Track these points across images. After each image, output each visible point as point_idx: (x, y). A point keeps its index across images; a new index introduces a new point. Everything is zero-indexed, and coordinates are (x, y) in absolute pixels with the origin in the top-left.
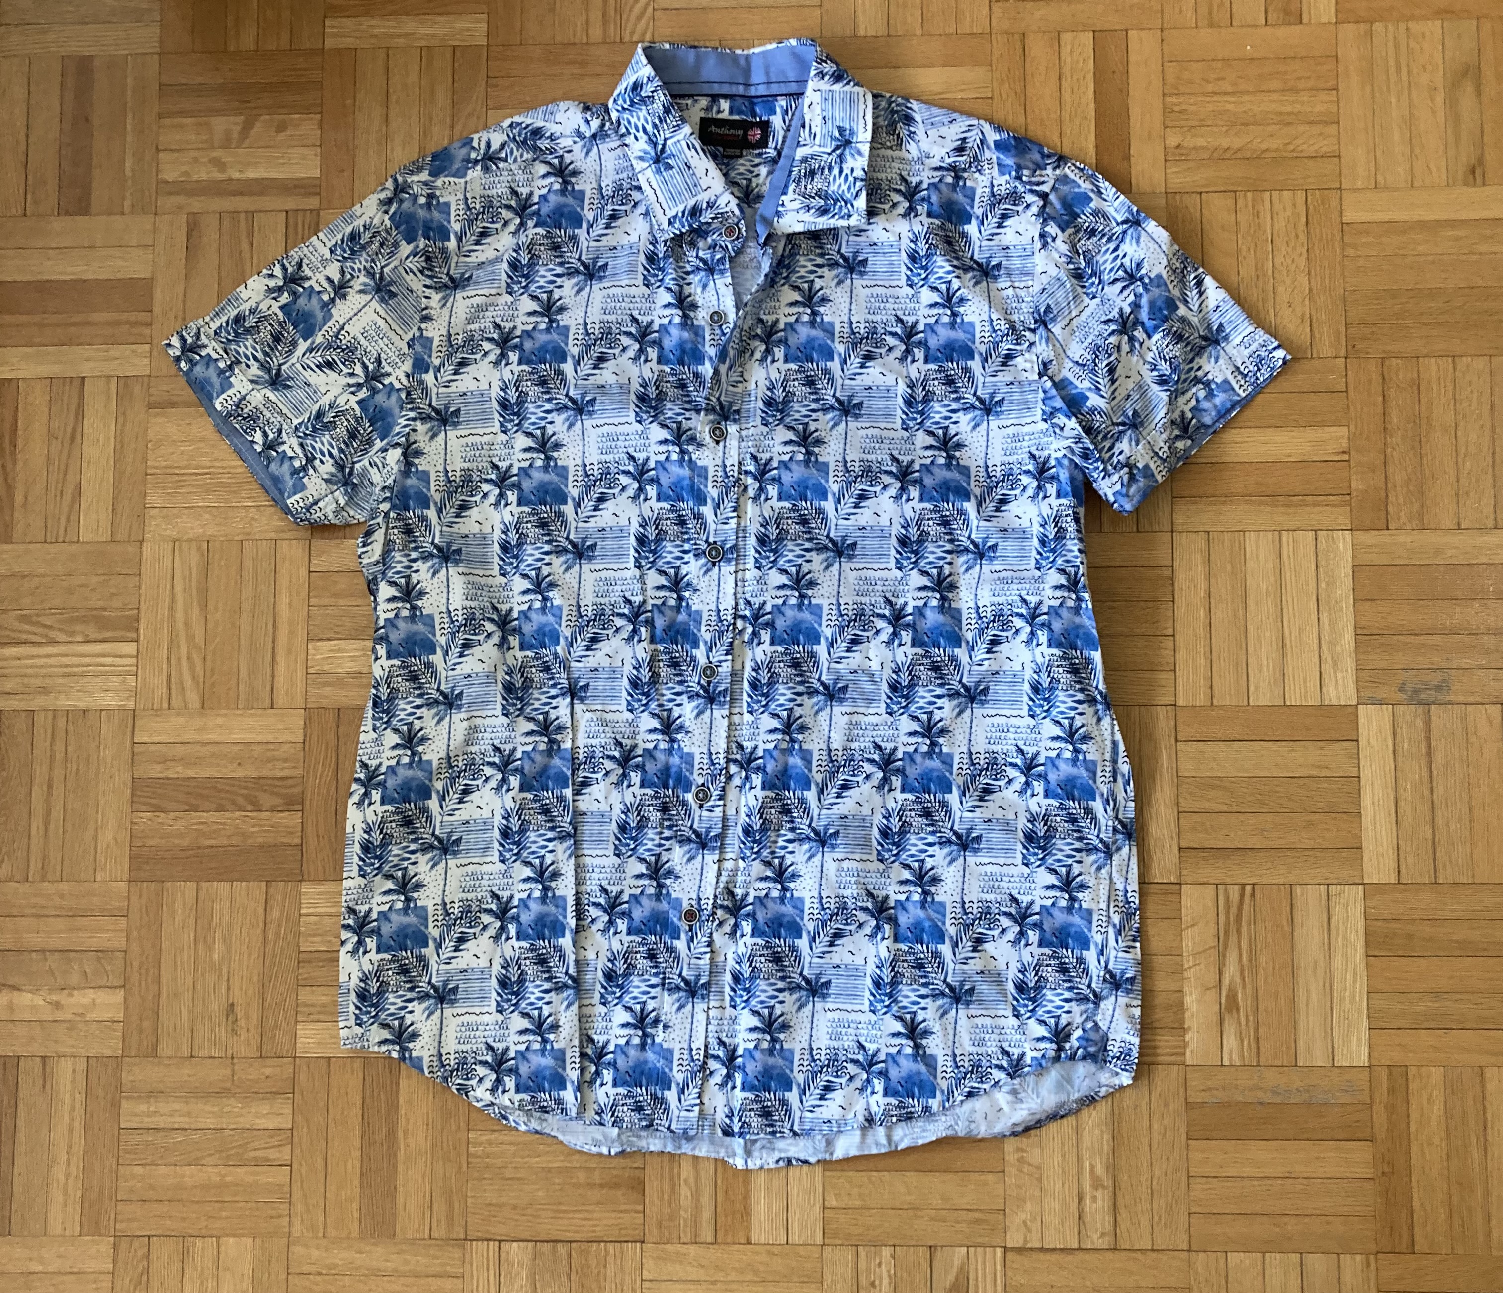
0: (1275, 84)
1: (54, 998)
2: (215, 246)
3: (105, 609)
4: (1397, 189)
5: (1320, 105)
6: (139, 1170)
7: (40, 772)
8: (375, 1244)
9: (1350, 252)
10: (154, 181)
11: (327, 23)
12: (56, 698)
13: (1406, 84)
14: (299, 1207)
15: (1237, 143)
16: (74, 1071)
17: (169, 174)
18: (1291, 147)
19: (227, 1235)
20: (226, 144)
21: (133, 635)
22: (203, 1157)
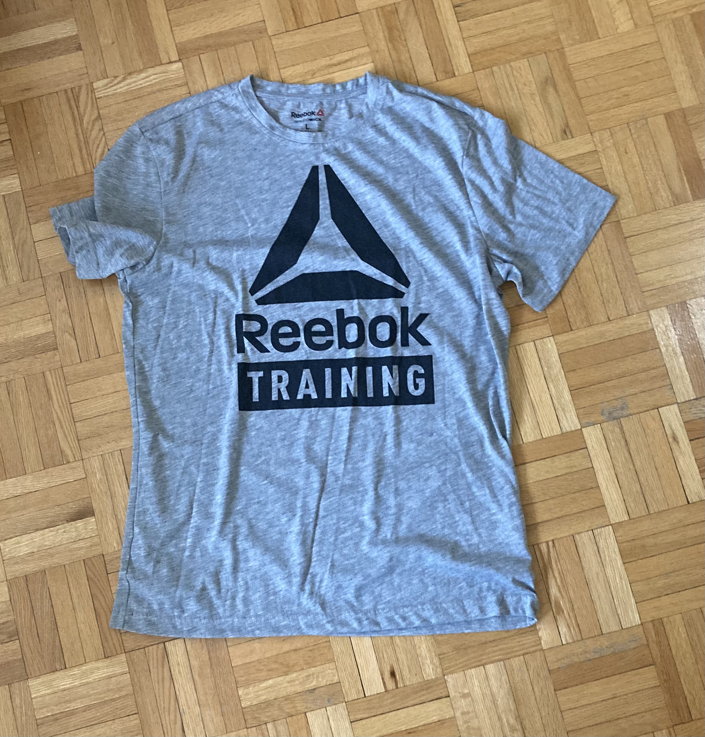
13: (518, 96)
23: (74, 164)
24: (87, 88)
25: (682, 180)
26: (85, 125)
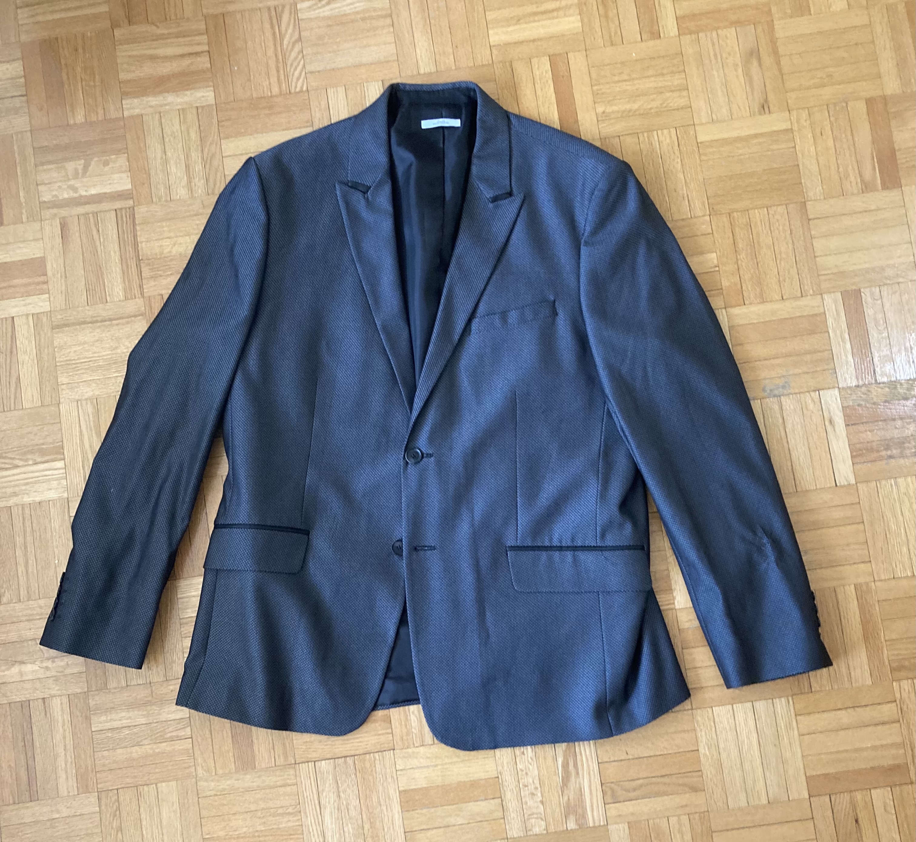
0: (650, 72)
1: (45, 665)
2: (77, 234)
3: (43, 444)
4: (724, 121)
5: (677, 80)
6: (106, 753)
7: (19, 540)
8: (245, 774)
9: (703, 158)
10: (38, 203)
11: (124, 102)
12: (23, 498)
13: (721, 66)
14: (200, 760)
15: (635, 106)
16: (61, 703)
17: (46, 198)
18: (665, 105)
19: (162, 782)
20: (76, 176)
21: (62, 457)
22: (141, 741)
23: (270, 84)
24: (291, 9)
25: (874, 168)
26: (285, 46)
